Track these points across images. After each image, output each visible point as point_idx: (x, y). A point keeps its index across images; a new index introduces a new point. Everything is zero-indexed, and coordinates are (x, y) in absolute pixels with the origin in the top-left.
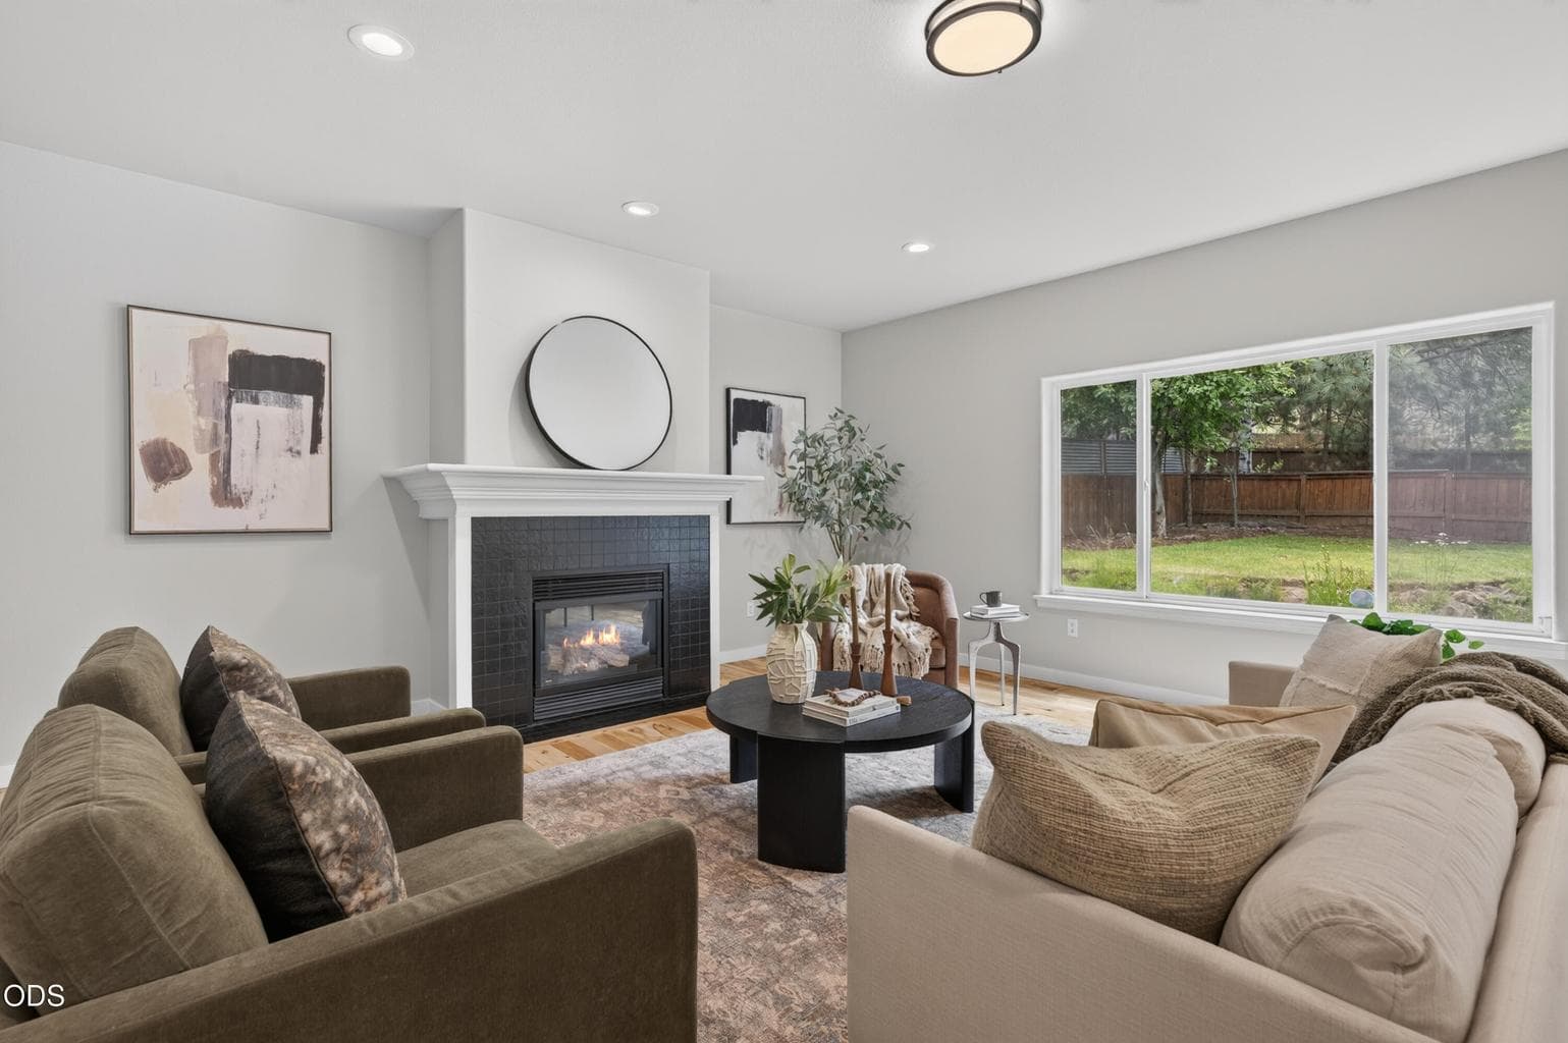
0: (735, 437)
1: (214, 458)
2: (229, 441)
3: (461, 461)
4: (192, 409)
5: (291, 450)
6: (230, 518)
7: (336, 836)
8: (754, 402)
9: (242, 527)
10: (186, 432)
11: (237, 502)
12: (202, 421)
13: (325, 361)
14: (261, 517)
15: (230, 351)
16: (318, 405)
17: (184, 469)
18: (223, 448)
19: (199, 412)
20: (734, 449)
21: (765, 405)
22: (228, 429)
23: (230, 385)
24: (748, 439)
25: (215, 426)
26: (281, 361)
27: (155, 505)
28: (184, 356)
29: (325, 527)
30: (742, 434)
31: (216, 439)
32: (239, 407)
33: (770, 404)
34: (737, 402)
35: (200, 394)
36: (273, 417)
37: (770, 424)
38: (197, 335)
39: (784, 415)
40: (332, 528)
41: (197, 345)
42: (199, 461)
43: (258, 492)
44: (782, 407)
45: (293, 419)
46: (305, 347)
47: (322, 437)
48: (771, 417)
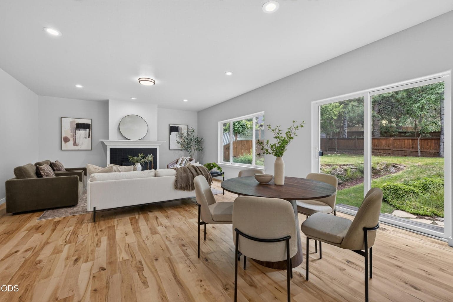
0: (171, 133)
1: (73, 139)
2: (76, 136)
3: (108, 139)
4: (70, 132)
5: (85, 137)
6: (76, 148)
7: (44, 174)
8: (175, 127)
9: (78, 149)
10: (69, 136)
11: (77, 145)
12: (72, 134)
13: (90, 123)
14: (80, 148)
15: (76, 123)
16: (89, 130)
17: (69, 140)
18: (75, 138)
19: (71, 132)
20: (170, 135)
21: (178, 127)
22: (76, 135)
23: (76, 128)
24: (174, 134)
25: (74, 134)
26: (84, 124)
27: (65, 146)
28: (69, 124)
29: (91, 149)
30: (172, 133)
31: (74, 136)
32: (78, 132)
33: (179, 127)
34: (171, 127)
35: (71, 129)
36: (82, 133)
37: (179, 131)
38: (71, 121)
39: (182, 129)
40: (92, 150)
41: (71, 123)
42: (71, 139)
43: (80, 144)
44: (182, 127)
45: (85, 133)
46: (86, 122)
47: (90, 135)
48: (179, 129)
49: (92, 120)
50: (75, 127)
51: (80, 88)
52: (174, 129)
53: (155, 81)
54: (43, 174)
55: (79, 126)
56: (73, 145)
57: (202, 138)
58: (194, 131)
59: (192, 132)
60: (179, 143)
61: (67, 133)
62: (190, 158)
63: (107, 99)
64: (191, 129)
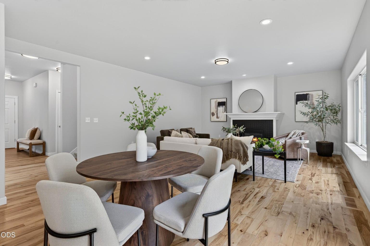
3: (232, 113)
5: (223, 112)
6: (218, 120)
8: (303, 95)
11: (218, 118)
13: (226, 101)
14: (220, 120)
16: (225, 107)
27: (212, 118)
30: (298, 102)
31: (217, 112)
32: (219, 108)
33: (308, 94)
34: (297, 95)
35: (215, 107)
36: (221, 109)
37: (309, 99)
38: (215, 101)
39: (314, 96)
40: (227, 121)
41: (215, 102)
42: (215, 114)
43: (220, 117)
44: (313, 94)
45: (223, 109)
46: (224, 100)
47: (226, 111)
48: (309, 97)
49: (226, 99)
50: (217, 105)
51: (204, 78)
52: (301, 98)
53: (228, 60)
55: (221, 104)
56: (216, 118)
57: (339, 106)
58: (328, 97)
59: (325, 98)
60: (304, 114)
61: (213, 110)
62: (304, 132)
63: (231, 80)
64: (324, 94)
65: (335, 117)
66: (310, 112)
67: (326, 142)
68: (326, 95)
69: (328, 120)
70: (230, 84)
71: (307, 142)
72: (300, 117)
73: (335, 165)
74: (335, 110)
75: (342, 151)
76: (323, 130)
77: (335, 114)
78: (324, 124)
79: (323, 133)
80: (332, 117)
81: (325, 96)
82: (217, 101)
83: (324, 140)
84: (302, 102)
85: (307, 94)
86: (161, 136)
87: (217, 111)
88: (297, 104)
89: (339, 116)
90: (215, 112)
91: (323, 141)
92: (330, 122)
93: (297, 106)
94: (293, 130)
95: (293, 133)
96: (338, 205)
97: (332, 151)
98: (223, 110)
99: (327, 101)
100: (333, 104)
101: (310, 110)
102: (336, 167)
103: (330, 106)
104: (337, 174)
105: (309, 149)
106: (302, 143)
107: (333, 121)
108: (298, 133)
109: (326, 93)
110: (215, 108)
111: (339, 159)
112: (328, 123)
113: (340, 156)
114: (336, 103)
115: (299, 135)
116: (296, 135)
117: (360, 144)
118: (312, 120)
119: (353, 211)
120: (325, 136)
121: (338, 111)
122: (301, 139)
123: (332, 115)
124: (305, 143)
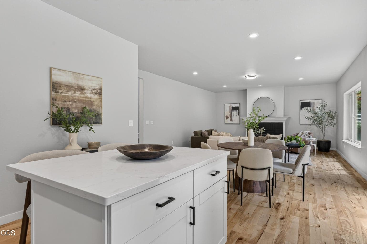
1: (231, 117)
3: (247, 116)
5: (236, 116)
6: (232, 122)
8: (307, 102)
13: (239, 106)
14: (234, 122)
16: (239, 111)
26: (235, 107)
27: (226, 121)
29: (239, 123)
30: (303, 109)
32: (233, 112)
33: (311, 102)
34: (302, 103)
36: (235, 113)
37: (311, 106)
38: (229, 106)
39: (315, 103)
41: (229, 107)
42: (229, 117)
43: (234, 120)
44: (314, 102)
45: (236, 112)
46: (237, 105)
47: (239, 114)
48: (311, 104)
49: (240, 104)
50: (231, 109)
51: (225, 87)
52: (305, 105)
54: (203, 135)
55: (234, 109)
56: (230, 121)
57: (335, 112)
58: (327, 105)
59: (325, 106)
60: (308, 118)
61: (227, 113)
62: (310, 132)
63: (246, 89)
64: (324, 103)
65: (332, 121)
66: (313, 117)
67: (325, 141)
68: (326, 103)
69: (327, 123)
70: (245, 91)
71: (315, 139)
72: (304, 121)
73: (335, 157)
74: (332, 115)
75: (337, 147)
76: (322, 131)
77: (332, 118)
78: (323, 127)
79: (323, 134)
80: (330, 121)
81: (324, 104)
82: (231, 106)
83: (324, 138)
84: (307, 108)
85: (309, 102)
86: (194, 136)
87: (231, 115)
88: (301, 110)
89: (335, 121)
90: (228, 116)
91: (323, 140)
92: (328, 125)
93: (301, 111)
94: (301, 131)
95: (301, 133)
96: (345, 175)
97: (330, 148)
98: (237, 114)
99: (325, 108)
100: (331, 111)
101: (313, 115)
102: (336, 158)
103: (328, 112)
104: (338, 161)
105: (316, 145)
106: (311, 141)
107: (331, 124)
108: (305, 133)
109: (325, 102)
110: (229, 112)
111: (335, 153)
112: (326, 125)
113: (336, 151)
114: (333, 110)
115: (306, 135)
116: (304, 135)
117: (353, 140)
118: (314, 123)
119: (354, 177)
120: (324, 136)
121: (334, 116)
122: (309, 137)
123: (330, 119)
124: (313, 140)
